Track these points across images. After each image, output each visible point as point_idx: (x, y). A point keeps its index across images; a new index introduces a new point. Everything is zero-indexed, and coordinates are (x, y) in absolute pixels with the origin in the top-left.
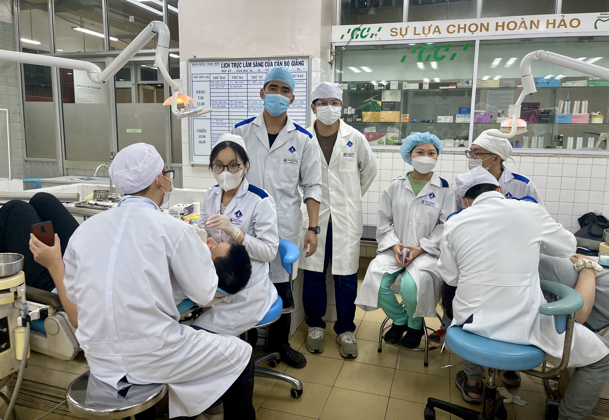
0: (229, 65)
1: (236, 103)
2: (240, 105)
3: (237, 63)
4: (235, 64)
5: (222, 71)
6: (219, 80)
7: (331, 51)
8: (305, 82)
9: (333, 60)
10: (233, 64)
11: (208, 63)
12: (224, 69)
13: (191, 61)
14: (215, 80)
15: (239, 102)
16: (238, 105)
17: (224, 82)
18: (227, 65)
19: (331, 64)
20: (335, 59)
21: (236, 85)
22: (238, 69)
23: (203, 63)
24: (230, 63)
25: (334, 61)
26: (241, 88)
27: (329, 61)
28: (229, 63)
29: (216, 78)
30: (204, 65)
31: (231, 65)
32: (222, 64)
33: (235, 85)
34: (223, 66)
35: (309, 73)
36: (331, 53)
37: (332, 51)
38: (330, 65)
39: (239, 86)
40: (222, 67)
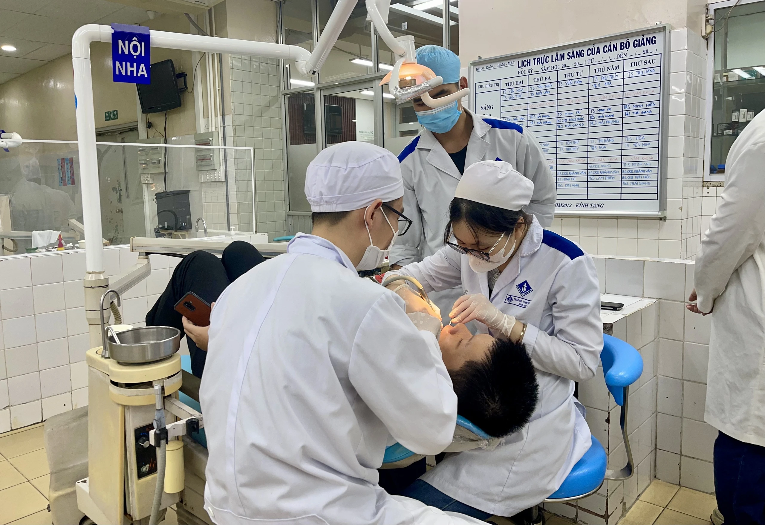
0: (530, 63)
1: (539, 118)
2: (546, 121)
3: (542, 58)
4: (539, 60)
5: (519, 72)
6: (515, 86)
7: (706, 17)
8: (658, 70)
9: (710, 33)
10: (536, 60)
11: (498, 63)
12: (522, 70)
13: (474, 64)
14: (508, 87)
15: (543, 116)
16: (542, 121)
17: (521, 88)
18: (526, 63)
19: (707, 40)
20: (713, 30)
21: (539, 92)
22: (543, 66)
23: (491, 64)
24: (531, 58)
25: (713, 33)
26: (547, 94)
27: (704, 34)
28: (530, 60)
29: (510, 84)
30: (493, 68)
31: (532, 62)
32: (519, 62)
33: (537, 92)
34: (520, 65)
35: (665, 56)
36: (707, 21)
37: (709, 18)
38: (704, 41)
39: (545, 91)
40: (519, 67)
